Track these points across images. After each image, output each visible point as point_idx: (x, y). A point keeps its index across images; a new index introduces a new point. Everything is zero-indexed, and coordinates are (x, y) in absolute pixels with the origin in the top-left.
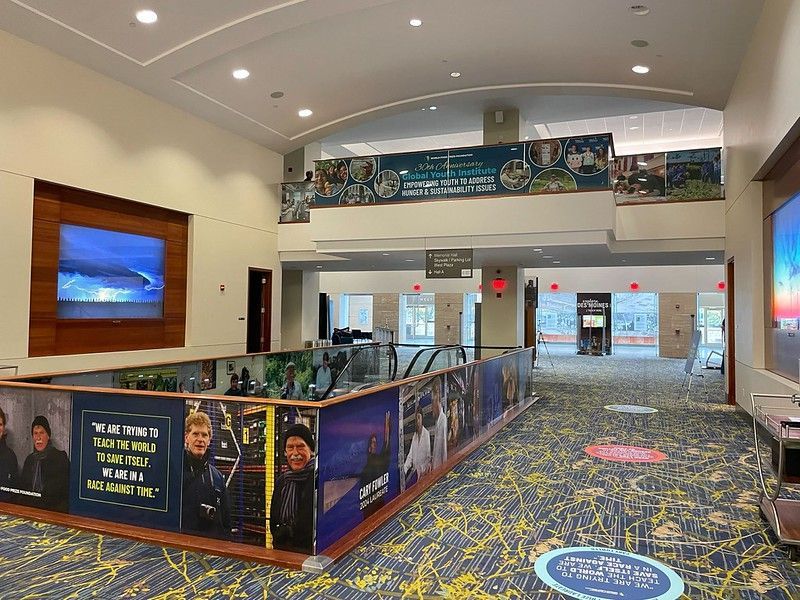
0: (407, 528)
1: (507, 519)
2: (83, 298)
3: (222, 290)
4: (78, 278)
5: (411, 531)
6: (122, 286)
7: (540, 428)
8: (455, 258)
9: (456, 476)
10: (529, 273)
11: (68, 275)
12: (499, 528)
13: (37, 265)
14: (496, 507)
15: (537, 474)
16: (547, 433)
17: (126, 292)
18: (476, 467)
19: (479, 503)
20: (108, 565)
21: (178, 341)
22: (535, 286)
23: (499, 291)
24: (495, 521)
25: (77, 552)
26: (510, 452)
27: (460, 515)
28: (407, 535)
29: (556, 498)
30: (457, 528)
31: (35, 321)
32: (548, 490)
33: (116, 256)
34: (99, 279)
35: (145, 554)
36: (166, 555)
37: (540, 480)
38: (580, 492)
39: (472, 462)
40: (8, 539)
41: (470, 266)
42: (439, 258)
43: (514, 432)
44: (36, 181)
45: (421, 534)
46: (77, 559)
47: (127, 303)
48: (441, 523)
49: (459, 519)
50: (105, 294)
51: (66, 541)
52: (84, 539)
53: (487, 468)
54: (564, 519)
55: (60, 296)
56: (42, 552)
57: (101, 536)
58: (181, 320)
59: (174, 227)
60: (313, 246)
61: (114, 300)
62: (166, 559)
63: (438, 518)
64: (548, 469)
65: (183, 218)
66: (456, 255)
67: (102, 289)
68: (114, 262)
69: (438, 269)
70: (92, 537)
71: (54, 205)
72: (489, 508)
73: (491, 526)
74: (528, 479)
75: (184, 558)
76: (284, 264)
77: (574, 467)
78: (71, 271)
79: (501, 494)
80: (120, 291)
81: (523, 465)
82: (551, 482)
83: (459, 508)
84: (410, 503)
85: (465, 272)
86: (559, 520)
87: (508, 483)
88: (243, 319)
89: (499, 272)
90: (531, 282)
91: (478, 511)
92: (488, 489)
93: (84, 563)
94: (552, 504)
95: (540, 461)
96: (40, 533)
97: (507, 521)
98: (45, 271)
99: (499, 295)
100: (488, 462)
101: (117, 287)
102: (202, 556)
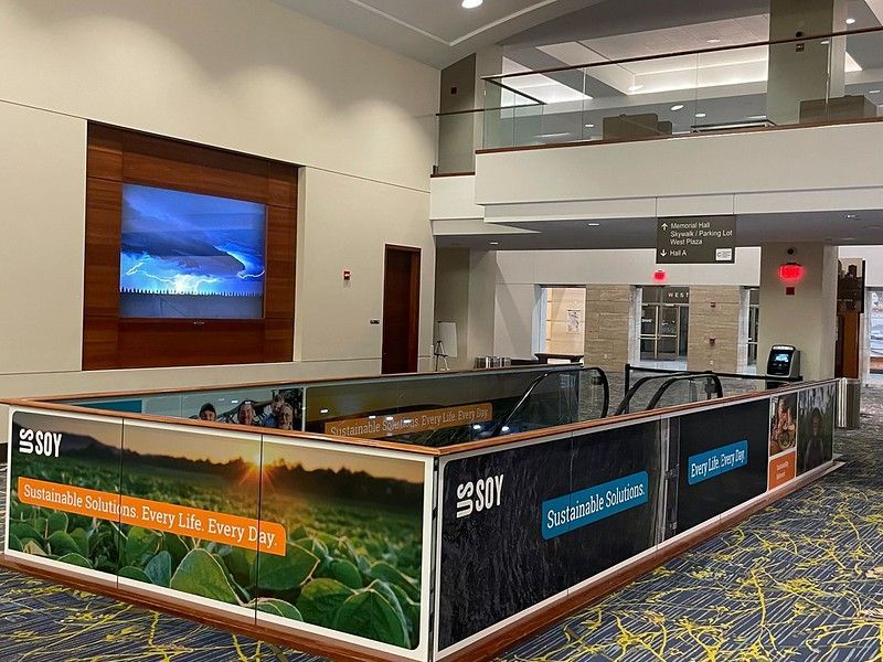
0: (573, 639)
1: (731, 642)
2: (154, 289)
3: (347, 278)
4: (146, 259)
5: (579, 644)
6: (207, 273)
7: (831, 511)
8: (706, 230)
9: (667, 573)
10: (848, 254)
11: (134, 257)
12: (715, 652)
13: (91, 242)
14: (719, 623)
15: (803, 581)
16: (842, 520)
17: (212, 280)
18: (703, 563)
19: (693, 616)
20: (160, 650)
21: (283, 353)
22: (859, 275)
23: (790, 282)
24: (712, 643)
25: (124, 632)
26: (766, 545)
27: (659, 629)
28: (571, 649)
29: (823, 617)
30: (648, 647)
31: (92, 320)
32: (813, 606)
33: (197, 228)
34: (175, 261)
35: (207, 641)
36: (236, 645)
37: (804, 590)
38: (866, 612)
39: (700, 555)
40: (41, 610)
41: (732, 244)
42: (678, 231)
43: (784, 514)
44: (90, 123)
45: (592, 650)
46: (123, 641)
47: (213, 296)
48: (625, 638)
49: (656, 634)
50: (183, 283)
51: (113, 616)
52: (136, 615)
53: (722, 566)
54: (824, 650)
55: (124, 286)
56: (81, 628)
57: (157, 614)
58: (286, 322)
59: (278, 186)
60: (480, 212)
61: (196, 292)
62: (235, 649)
63: (623, 630)
64: (824, 574)
65: (291, 172)
66: (707, 225)
67: (178, 275)
68: (195, 237)
69: (676, 248)
70: (145, 614)
71: (113, 156)
72: (707, 624)
73: (703, 649)
74: (784, 587)
75: (258, 650)
76: (438, 238)
77: (870, 574)
78: (137, 251)
79: (733, 605)
80: (203, 279)
81: (783, 565)
82: (821, 593)
83: (659, 620)
84: (586, 606)
85: (722, 254)
86: (816, 651)
87: (751, 589)
88: (376, 322)
89: (791, 252)
90: (853, 269)
91: (689, 627)
92: (715, 597)
93: (132, 646)
94: (812, 627)
95: (814, 562)
96: (81, 604)
97: (732, 643)
98: (104, 249)
99: (790, 291)
100: (726, 558)
101: (199, 273)
102: (282, 650)
